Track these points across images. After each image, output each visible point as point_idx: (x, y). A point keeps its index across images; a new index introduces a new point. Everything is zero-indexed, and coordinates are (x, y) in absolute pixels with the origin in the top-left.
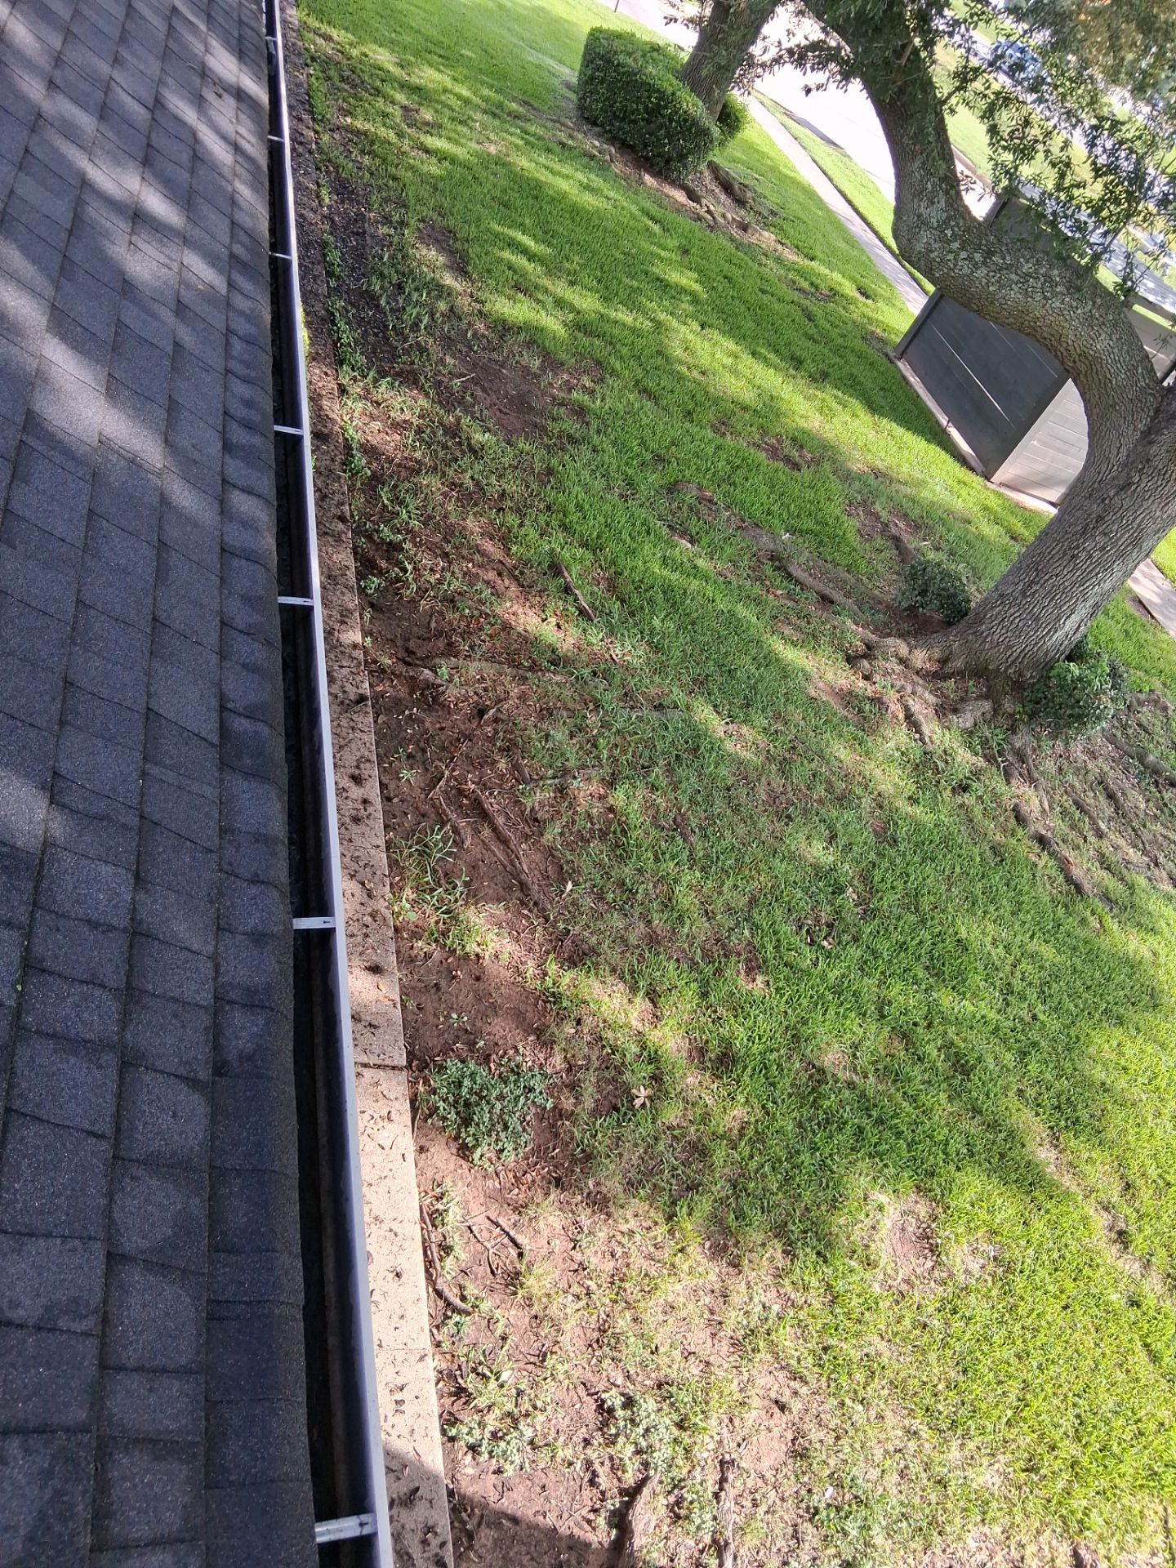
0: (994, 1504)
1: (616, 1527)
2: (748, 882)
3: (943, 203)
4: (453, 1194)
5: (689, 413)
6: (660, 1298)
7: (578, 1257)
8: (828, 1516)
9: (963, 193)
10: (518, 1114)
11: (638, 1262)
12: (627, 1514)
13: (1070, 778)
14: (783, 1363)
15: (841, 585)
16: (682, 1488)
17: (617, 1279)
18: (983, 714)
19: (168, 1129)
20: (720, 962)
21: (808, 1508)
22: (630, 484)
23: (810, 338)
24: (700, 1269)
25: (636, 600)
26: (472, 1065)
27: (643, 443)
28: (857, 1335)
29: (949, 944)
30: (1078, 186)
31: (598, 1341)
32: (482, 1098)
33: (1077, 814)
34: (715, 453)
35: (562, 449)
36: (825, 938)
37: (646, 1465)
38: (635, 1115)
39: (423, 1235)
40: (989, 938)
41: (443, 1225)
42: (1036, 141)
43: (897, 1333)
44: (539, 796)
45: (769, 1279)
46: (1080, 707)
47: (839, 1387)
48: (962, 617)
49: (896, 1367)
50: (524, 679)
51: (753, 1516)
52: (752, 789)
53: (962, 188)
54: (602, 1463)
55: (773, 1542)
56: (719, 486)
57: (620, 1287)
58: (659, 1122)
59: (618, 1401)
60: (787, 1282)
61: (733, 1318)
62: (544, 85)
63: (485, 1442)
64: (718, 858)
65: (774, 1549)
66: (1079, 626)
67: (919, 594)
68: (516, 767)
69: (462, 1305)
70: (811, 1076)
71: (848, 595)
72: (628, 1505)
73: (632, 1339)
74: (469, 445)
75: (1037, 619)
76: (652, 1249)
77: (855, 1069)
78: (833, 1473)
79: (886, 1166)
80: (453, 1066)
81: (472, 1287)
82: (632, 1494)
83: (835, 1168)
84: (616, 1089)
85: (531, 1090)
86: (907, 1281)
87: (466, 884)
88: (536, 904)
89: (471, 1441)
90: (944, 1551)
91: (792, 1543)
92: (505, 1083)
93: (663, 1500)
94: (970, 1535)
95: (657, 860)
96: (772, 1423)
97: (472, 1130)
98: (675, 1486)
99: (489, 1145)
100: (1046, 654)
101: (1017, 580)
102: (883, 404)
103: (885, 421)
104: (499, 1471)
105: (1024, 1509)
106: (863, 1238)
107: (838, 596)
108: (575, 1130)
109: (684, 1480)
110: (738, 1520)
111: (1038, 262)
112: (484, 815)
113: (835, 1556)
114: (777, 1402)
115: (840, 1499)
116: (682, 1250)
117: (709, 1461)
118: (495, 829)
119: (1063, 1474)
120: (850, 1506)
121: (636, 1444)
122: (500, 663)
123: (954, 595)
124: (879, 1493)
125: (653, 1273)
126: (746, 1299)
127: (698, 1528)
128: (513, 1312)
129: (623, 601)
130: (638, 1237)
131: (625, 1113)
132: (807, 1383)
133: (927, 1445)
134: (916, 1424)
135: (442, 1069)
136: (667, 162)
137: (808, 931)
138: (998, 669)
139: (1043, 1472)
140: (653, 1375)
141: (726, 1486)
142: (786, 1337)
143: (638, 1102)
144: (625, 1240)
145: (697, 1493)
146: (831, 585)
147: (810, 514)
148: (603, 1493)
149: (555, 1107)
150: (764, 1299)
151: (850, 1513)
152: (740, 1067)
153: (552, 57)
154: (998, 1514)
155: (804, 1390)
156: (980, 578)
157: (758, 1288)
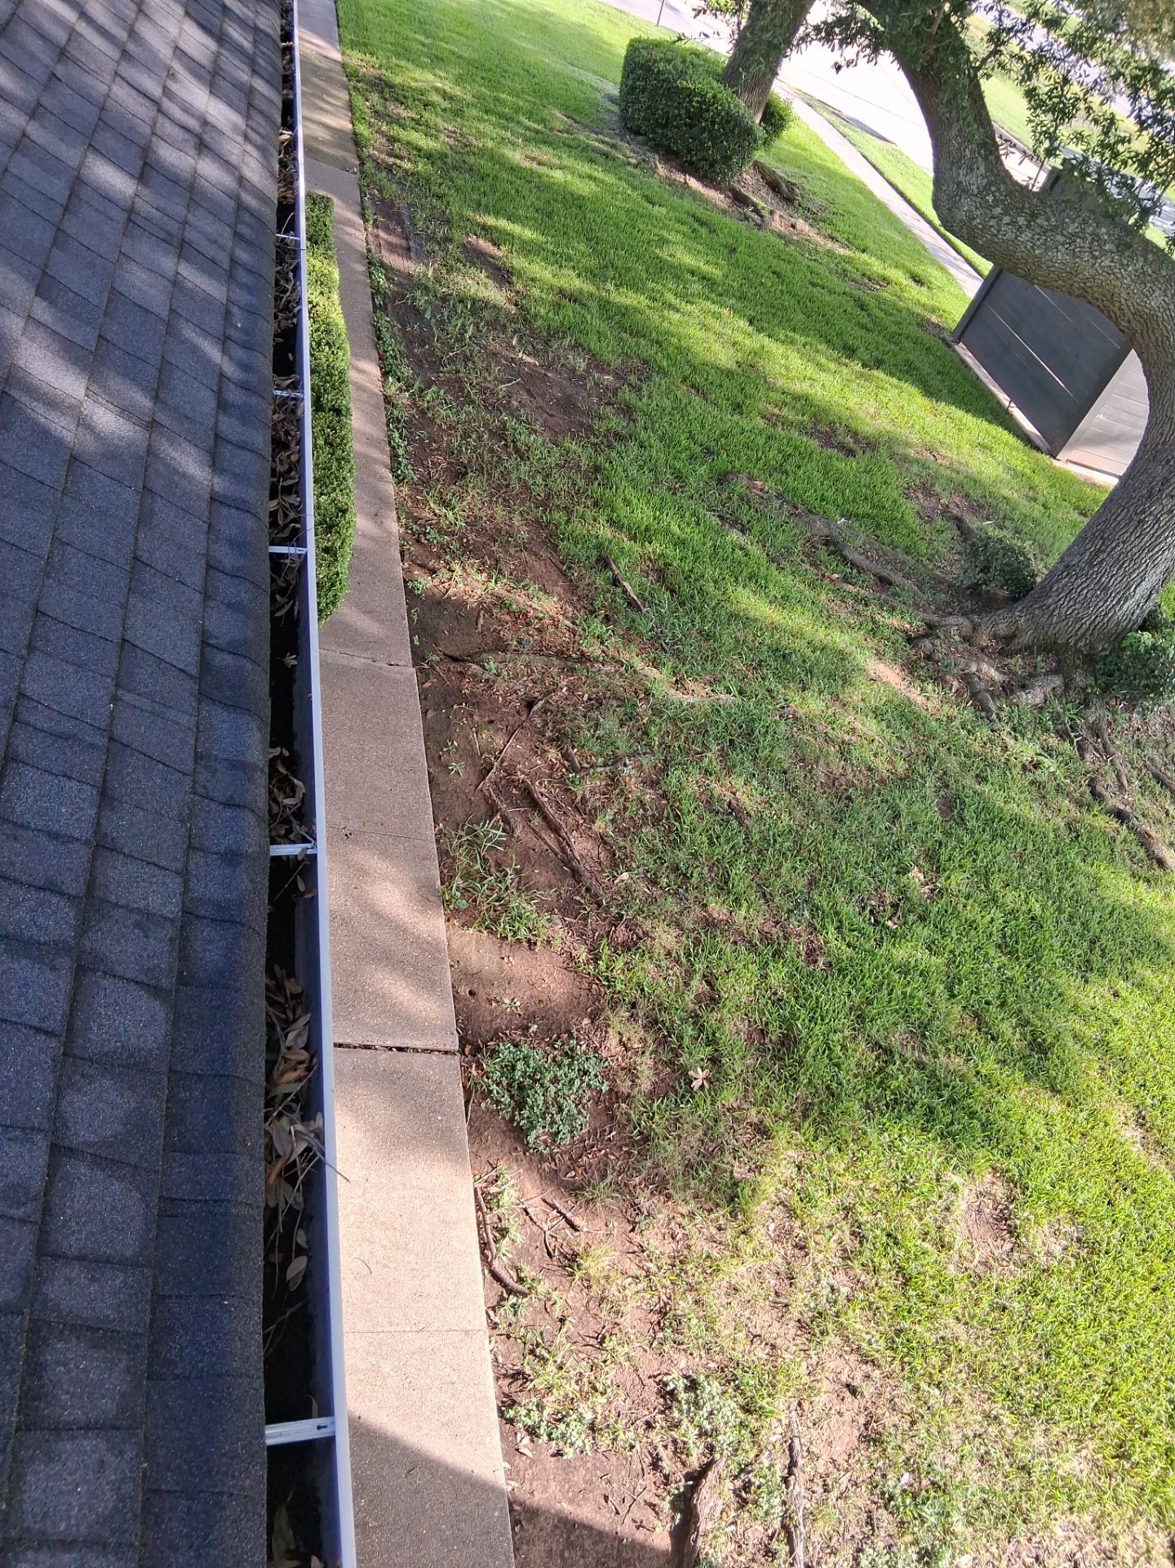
0: (1083, 1492)
1: (681, 1511)
2: (807, 864)
3: (982, 169)
4: (508, 1177)
5: (739, 406)
6: (722, 1280)
7: (637, 1239)
8: (904, 1502)
9: (1003, 158)
10: (572, 1097)
11: (701, 1246)
12: (691, 1498)
13: (1150, 752)
14: (855, 1347)
15: (899, 566)
16: (749, 1472)
17: (678, 1261)
18: (1054, 689)
19: (126, 1031)
20: (779, 944)
21: (883, 1493)
22: (679, 477)
23: (863, 327)
24: (764, 1252)
25: (686, 589)
26: (525, 1049)
27: (691, 437)
28: (931, 1318)
29: (1023, 921)
30: (1122, 141)
31: (659, 1323)
32: (535, 1081)
33: (1158, 788)
34: (766, 442)
35: (610, 447)
36: (890, 918)
37: (711, 1449)
38: (693, 1097)
39: (478, 1218)
40: (1066, 915)
41: (498, 1206)
42: (1077, 99)
43: (975, 1316)
44: (588, 785)
45: (837, 1261)
46: (1156, 677)
47: (913, 1371)
48: (1028, 591)
49: (975, 1349)
50: (572, 670)
51: (825, 1502)
52: (810, 772)
53: (1002, 152)
54: (666, 1447)
55: (846, 1529)
56: (770, 475)
57: (681, 1269)
58: (719, 1104)
59: (681, 1384)
60: (856, 1264)
61: (800, 1302)
62: (586, 100)
63: (544, 1424)
64: (775, 841)
65: (848, 1536)
66: (1151, 594)
67: (981, 571)
68: (566, 756)
69: (519, 1287)
70: (877, 1058)
71: (907, 576)
72: (693, 1490)
73: (694, 1321)
74: (515, 446)
75: (1106, 589)
76: (714, 1231)
77: (924, 1050)
78: (908, 1459)
79: (959, 1146)
80: (506, 1051)
81: (528, 1269)
82: (697, 1477)
83: (905, 1149)
84: (674, 1071)
85: (586, 1073)
86: (985, 1264)
87: (517, 872)
88: (588, 890)
89: (530, 1423)
90: (1030, 1540)
91: (867, 1529)
92: (559, 1066)
93: (728, 1485)
94: (1057, 1523)
95: (711, 843)
96: (843, 1408)
97: (526, 1113)
98: (742, 1471)
99: (544, 1127)
100: (1118, 624)
101: (1082, 550)
102: (940, 387)
103: (943, 404)
104: (559, 1454)
105: (1115, 1498)
106: (936, 1220)
107: (897, 578)
108: (632, 1112)
109: (751, 1464)
110: (808, 1506)
111: (1084, 222)
112: (535, 805)
113: (912, 1544)
114: (848, 1386)
115: (916, 1485)
116: (744, 1233)
117: (778, 1445)
118: (545, 818)
119: (1157, 1461)
120: (927, 1491)
121: (700, 1427)
122: (549, 656)
123: (1019, 570)
124: (958, 1479)
125: (715, 1254)
126: (814, 1281)
127: (767, 1513)
128: (572, 1294)
129: (672, 591)
130: (699, 1219)
131: (683, 1096)
132: (879, 1367)
133: (1009, 1431)
134: (997, 1409)
135: (494, 1053)
136: (712, 165)
137: (871, 912)
138: (1067, 642)
139: (1135, 1458)
140: (717, 1358)
141: (795, 1470)
142: (855, 1319)
143: (696, 1085)
144: (685, 1222)
145: (765, 1477)
146: (889, 567)
147: (866, 499)
148: (667, 1477)
149: (611, 1090)
150: (832, 1282)
151: (928, 1499)
152: (802, 1048)
153: (595, 72)
154: (1087, 1502)
155: (876, 1374)
156: (1047, 555)
157: (825, 1271)
